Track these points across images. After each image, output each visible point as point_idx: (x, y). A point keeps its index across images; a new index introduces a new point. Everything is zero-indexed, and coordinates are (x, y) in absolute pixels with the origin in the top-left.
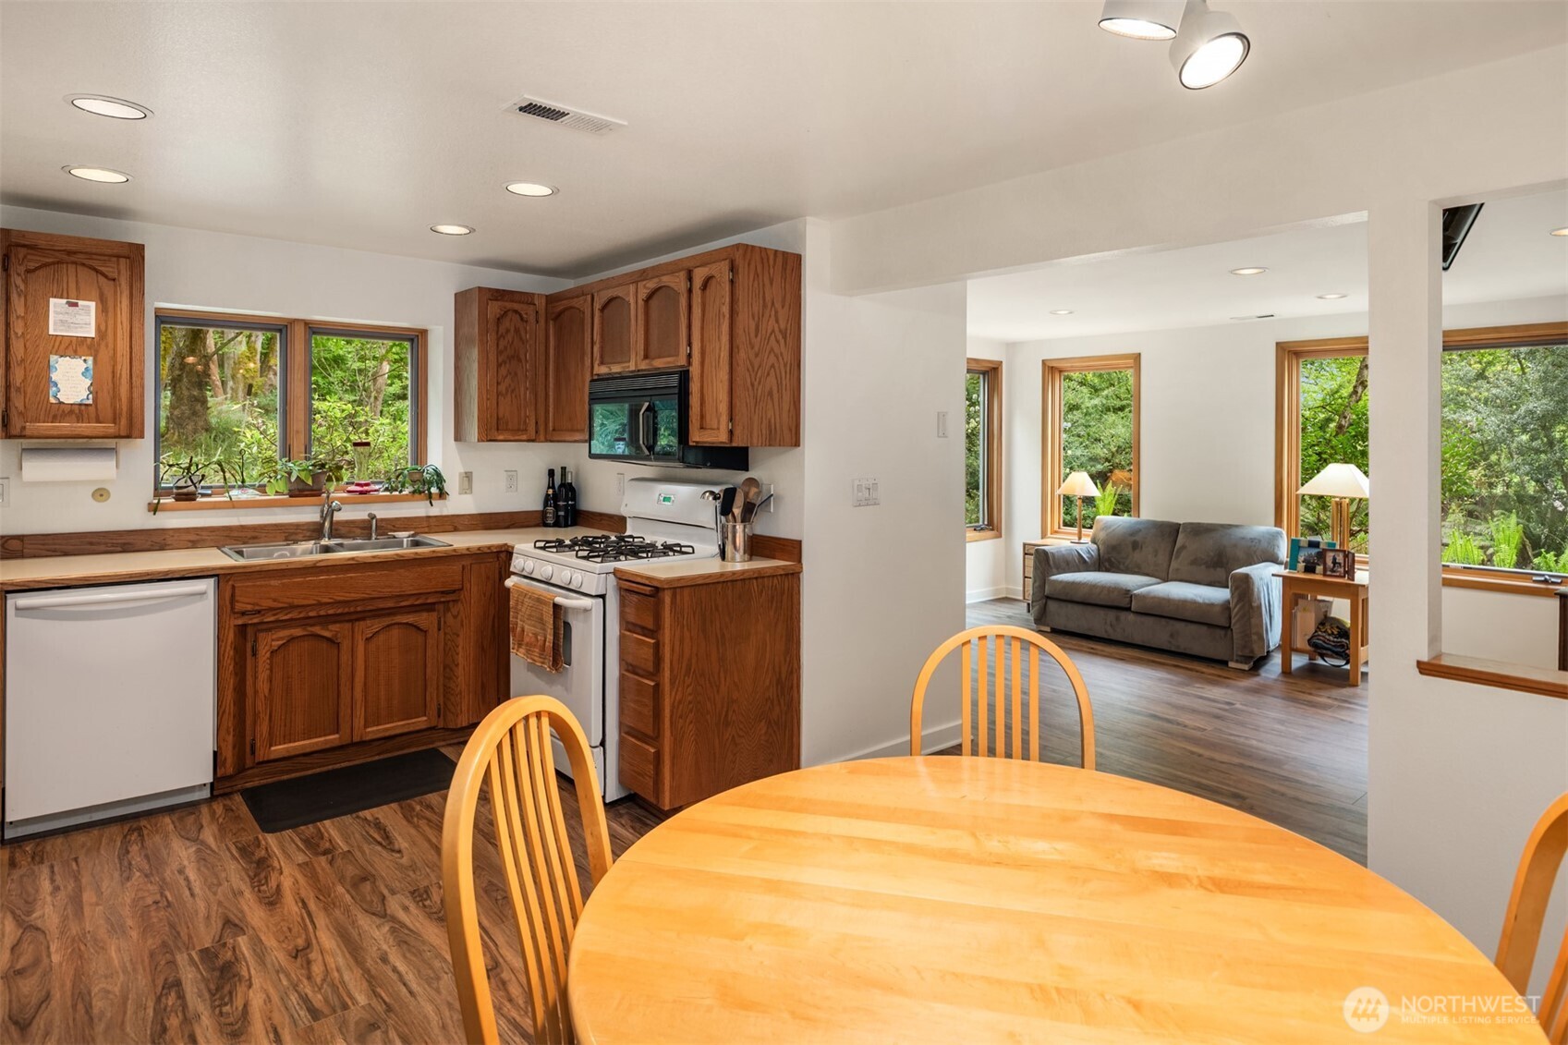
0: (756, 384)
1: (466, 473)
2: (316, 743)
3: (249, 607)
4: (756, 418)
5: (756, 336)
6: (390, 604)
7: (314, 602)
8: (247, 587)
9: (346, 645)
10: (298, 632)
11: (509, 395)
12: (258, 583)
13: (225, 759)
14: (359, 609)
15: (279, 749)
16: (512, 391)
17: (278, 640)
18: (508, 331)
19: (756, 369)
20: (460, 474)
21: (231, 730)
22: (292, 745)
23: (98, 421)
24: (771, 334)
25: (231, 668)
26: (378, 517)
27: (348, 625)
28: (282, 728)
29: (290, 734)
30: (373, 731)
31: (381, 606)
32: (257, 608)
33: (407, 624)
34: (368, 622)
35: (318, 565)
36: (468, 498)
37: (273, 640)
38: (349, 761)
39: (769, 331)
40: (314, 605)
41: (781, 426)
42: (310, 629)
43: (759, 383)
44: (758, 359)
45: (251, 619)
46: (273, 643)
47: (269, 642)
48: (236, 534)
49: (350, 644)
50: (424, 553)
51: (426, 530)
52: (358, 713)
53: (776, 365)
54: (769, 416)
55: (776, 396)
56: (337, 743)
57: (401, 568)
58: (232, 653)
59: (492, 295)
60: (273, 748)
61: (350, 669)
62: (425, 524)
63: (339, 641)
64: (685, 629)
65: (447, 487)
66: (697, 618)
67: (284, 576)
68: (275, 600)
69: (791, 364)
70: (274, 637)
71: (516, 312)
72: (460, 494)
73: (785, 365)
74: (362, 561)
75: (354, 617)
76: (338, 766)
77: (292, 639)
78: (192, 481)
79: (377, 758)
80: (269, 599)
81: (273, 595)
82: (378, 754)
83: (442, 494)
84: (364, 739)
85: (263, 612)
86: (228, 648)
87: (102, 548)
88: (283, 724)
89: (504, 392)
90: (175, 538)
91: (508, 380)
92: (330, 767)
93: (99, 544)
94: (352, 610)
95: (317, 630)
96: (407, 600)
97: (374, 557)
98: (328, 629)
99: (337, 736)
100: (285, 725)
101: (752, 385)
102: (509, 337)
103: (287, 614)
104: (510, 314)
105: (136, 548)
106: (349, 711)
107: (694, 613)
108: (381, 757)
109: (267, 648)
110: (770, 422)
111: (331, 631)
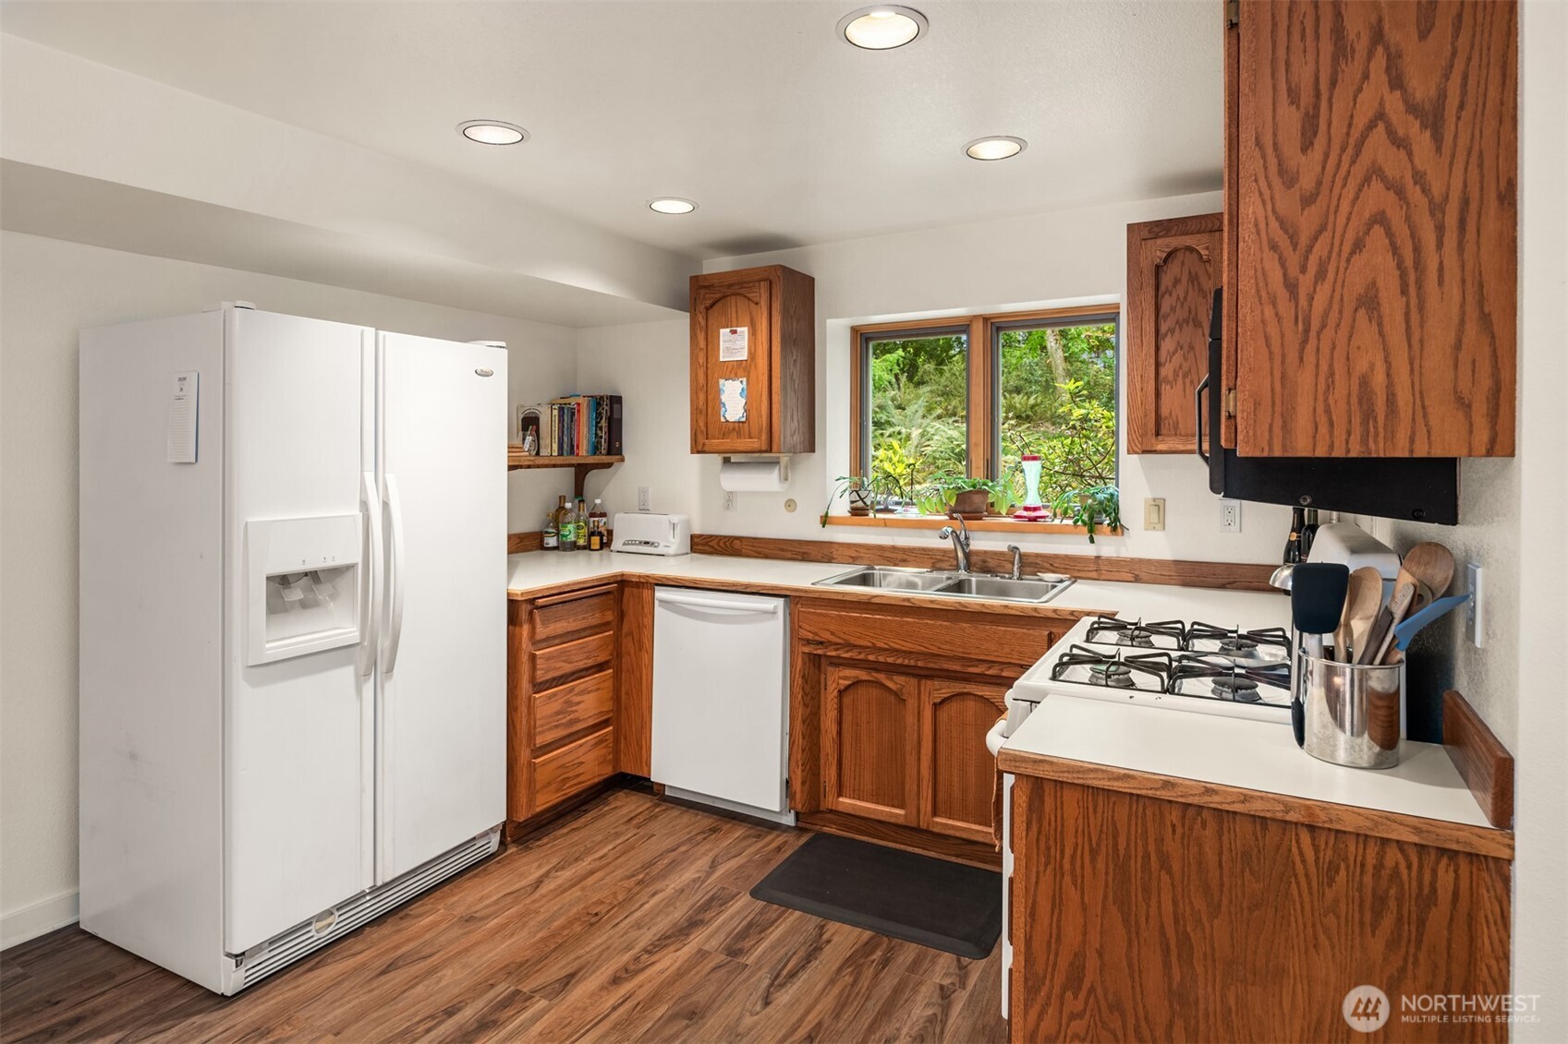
0: (1305, 282)
1: (1154, 500)
2: (882, 812)
3: (810, 636)
4: (1305, 380)
5: (1306, 146)
6: (957, 667)
7: (869, 644)
8: (809, 613)
9: (911, 703)
10: (863, 675)
11: (1180, 381)
12: (818, 611)
13: (795, 792)
14: (920, 664)
15: (847, 802)
16: (1185, 376)
17: (845, 678)
18: (1177, 281)
19: (1304, 240)
20: (1146, 500)
21: (800, 764)
22: (858, 803)
23: (750, 437)
24: (1371, 126)
25: (800, 696)
26: (1022, 551)
27: (913, 681)
28: (852, 780)
29: (859, 790)
30: (942, 824)
31: (945, 666)
32: (817, 638)
33: (982, 697)
34: (937, 683)
35: (873, 601)
36: (1158, 536)
37: (840, 678)
38: (924, 849)
39: (1361, 121)
40: (868, 647)
41: (1420, 395)
42: (874, 674)
43: (1321, 275)
44: (1315, 211)
45: (816, 650)
46: (841, 681)
47: (837, 679)
48: (887, 554)
49: (916, 705)
50: (992, 606)
51: (1094, 575)
52: (925, 794)
53: (1396, 217)
54: (1361, 366)
55: (1392, 306)
56: (901, 821)
57: (967, 622)
58: (800, 682)
59: (1150, 232)
60: (841, 799)
61: (915, 736)
62: (1093, 567)
63: (904, 697)
64: (1068, 878)
65: (1124, 517)
66: (1101, 865)
67: (845, 608)
68: (832, 633)
69: (1465, 202)
70: (841, 674)
71: (1190, 249)
72: (1146, 529)
73: (1437, 209)
74: (918, 604)
75: (922, 672)
76: (910, 849)
77: (857, 683)
78: (860, 496)
79: (953, 859)
80: (828, 630)
81: (832, 628)
82: (957, 856)
83: (1116, 527)
84: (931, 829)
85: (826, 644)
86: (797, 675)
87: (789, 555)
88: (852, 776)
89: (1171, 377)
90: (840, 552)
91: (1178, 358)
92: (902, 847)
93: (787, 550)
94: (912, 663)
95: (881, 677)
96: (977, 666)
97: (932, 602)
98: (892, 680)
99: (901, 812)
100: (855, 778)
101: (1292, 287)
102: (1180, 291)
103: (847, 652)
104: (1180, 255)
105: (811, 559)
106: (915, 787)
107: (1094, 853)
108: (960, 861)
109: (834, 685)
110: (1365, 382)
111: (896, 683)
